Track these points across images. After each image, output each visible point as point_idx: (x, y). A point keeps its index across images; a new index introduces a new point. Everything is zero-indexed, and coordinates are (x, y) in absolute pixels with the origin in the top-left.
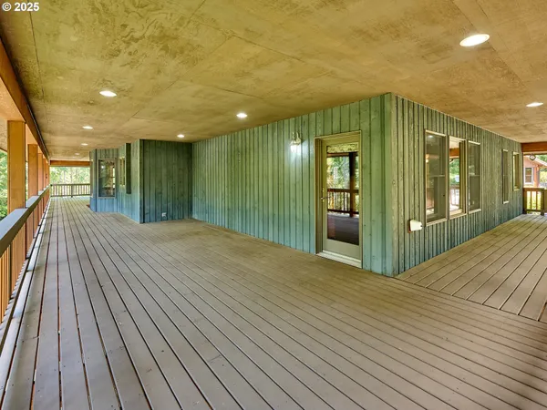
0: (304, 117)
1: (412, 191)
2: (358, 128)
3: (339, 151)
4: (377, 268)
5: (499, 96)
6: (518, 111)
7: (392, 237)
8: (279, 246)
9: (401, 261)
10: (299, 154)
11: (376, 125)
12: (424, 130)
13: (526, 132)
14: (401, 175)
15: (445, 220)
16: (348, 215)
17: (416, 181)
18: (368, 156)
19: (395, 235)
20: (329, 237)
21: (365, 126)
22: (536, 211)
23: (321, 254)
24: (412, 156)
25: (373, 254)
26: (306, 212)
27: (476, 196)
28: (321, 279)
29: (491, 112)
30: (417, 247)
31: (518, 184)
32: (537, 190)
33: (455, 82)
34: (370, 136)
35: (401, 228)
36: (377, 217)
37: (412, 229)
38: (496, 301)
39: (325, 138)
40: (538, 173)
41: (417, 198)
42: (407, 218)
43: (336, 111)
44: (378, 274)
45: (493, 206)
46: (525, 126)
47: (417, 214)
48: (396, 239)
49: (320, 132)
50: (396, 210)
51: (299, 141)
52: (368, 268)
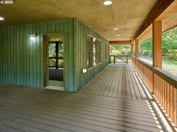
0: (37, 24)
1: (83, 57)
2: (63, 31)
3: (54, 41)
4: (71, 90)
5: (109, 25)
6: (111, 30)
7: (77, 76)
8: (23, 87)
9: (80, 85)
10: (35, 41)
11: (70, 31)
12: (86, 34)
13: (111, 37)
14: (80, 51)
15: (92, 67)
16: (55, 68)
17: (84, 54)
18: (67, 43)
19: (78, 75)
20: (50, 79)
21: (66, 30)
22: (113, 62)
23: (46, 88)
24: (83, 44)
25: (70, 84)
26: (38, 69)
27: (100, 58)
28: (48, 100)
29: (105, 30)
30: (85, 79)
31: (109, 54)
32: (113, 56)
33: (98, 18)
34: (68, 35)
35: (80, 72)
36: (71, 69)
37: (83, 72)
38: (110, 94)
39: (48, 35)
40: (111, 50)
41: (84, 60)
42: (82, 68)
43: (53, 23)
44: (72, 92)
45: (103, 61)
46: (112, 36)
47: (84, 66)
48: (78, 77)
49: (45, 31)
50: (78, 65)
51: (34, 35)
52: (67, 90)
